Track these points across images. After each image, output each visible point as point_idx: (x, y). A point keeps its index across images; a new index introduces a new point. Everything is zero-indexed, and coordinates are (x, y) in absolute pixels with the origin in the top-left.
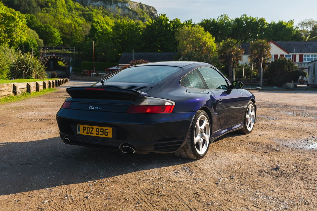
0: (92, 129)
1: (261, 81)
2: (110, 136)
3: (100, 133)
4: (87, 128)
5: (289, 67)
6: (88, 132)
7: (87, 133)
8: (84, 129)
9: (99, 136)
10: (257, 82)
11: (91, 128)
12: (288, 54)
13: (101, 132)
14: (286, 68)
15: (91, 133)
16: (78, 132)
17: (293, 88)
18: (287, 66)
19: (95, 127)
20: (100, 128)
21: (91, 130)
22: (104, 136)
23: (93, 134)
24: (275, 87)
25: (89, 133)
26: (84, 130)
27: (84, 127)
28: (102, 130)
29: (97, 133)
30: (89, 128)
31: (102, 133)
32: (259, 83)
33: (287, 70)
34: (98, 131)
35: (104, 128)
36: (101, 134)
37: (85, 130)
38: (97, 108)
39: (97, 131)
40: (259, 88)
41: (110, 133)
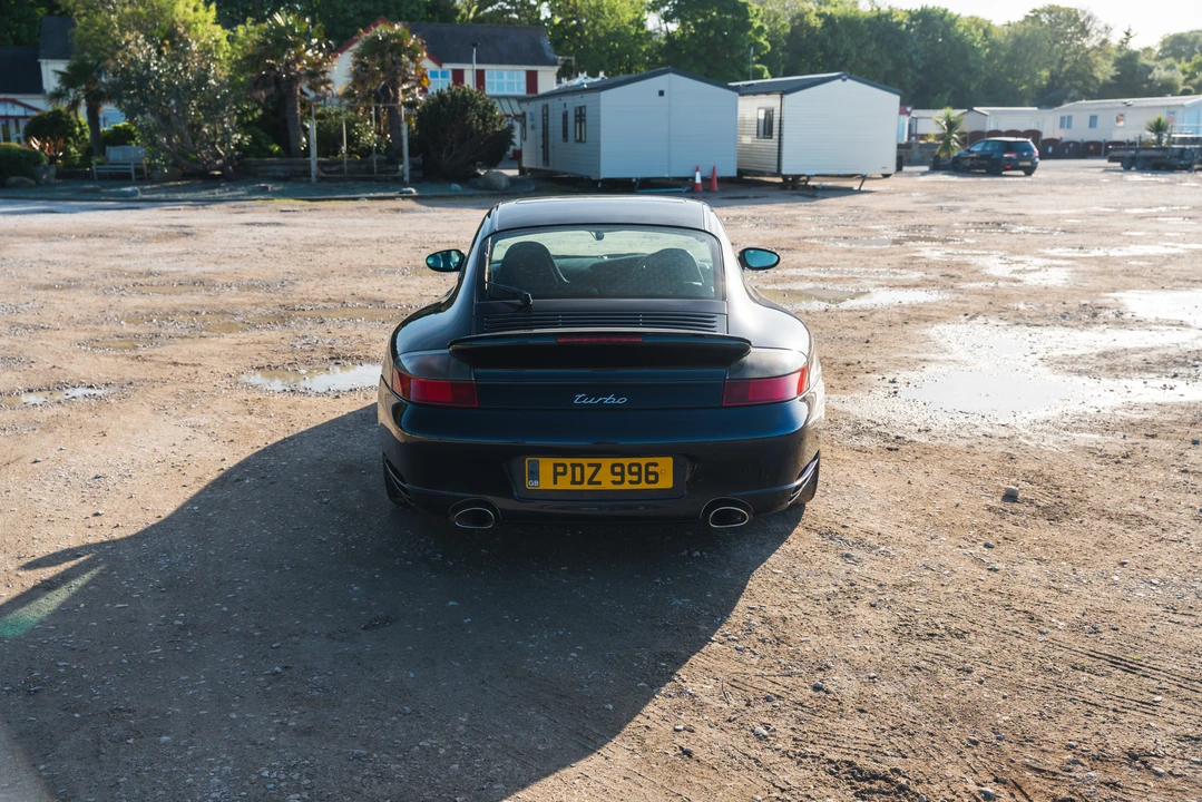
0: (594, 468)
1: (405, 167)
2: (666, 482)
3: (628, 477)
4: (573, 466)
5: (483, 117)
6: (578, 479)
7: (573, 482)
8: (560, 469)
9: (626, 486)
10: (390, 168)
11: (590, 465)
12: (440, 65)
13: (631, 473)
14: (477, 121)
15: (590, 482)
16: (531, 484)
17: (506, 189)
18: (479, 117)
19: (606, 463)
20: (626, 461)
21: (589, 472)
22: (643, 485)
23: (599, 483)
24: (455, 186)
25: (581, 482)
26: (556, 474)
27: (556, 465)
28: (635, 469)
29: (618, 478)
30: (581, 466)
31: (635, 478)
32: (399, 174)
34: (622, 474)
35: (643, 461)
36: (631, 482)
37: (564, 473)
38: (609, 400)
39: (614, 473)
40: (411, 192)
41: (664, 473)
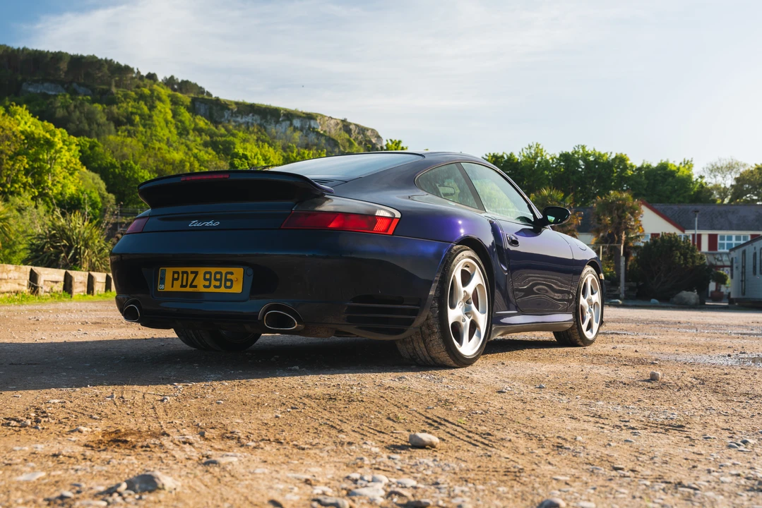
0: (194, 275)
1: (622, 287)
2: (237, 288)
3: (214, 283)
4: (183, 273)
5: (685, 255)
6: (184, 284)
7: (182, 286)
8: (176, 276)
9: (212, 289)
10: (612, 289)
11: (192, 272)
12: (683, 232)
13: (216, 280)
14: (679, 258)
15: (191, 286)
16: (161, 287)
17: (696, 304)
18: (681, 254)
19: (202, 270)
20: (213, 270)
21: (191, 277)
22: (223, 290)
23: (196, 287)
24: (654, 301)
25: (185, 286)
26: (174, 279)
27: (174, 273)
28: (218, 276)
29: (207, 283)
30: (187, 273)
31: (218, 283)
32: (616, 293)
33: (680, 261)
34: (209, 280)
35: (224, 270)
36: (215, 287)
37: (177, 279)
38: (210, 223)
39: (205, 279)
41: (235, 281)
